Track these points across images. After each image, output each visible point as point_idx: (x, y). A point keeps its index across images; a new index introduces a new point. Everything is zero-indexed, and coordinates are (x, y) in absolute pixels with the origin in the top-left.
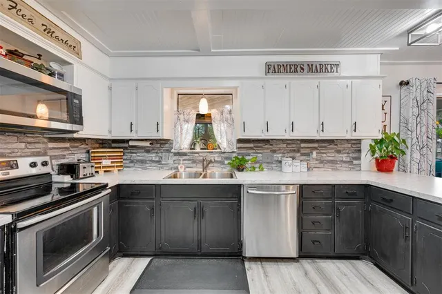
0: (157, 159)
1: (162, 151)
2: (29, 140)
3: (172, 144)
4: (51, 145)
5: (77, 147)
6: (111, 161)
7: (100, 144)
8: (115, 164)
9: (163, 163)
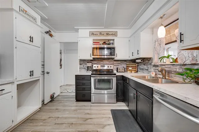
0: (147, 69)
1: (149, 64)
2: (110, 61)
3: (152, 60)
4: (115, 62)
5: (123, 63)
6: (132, 68)
7: (133, 62)
8: (133, 69)
9: (149, 70)
